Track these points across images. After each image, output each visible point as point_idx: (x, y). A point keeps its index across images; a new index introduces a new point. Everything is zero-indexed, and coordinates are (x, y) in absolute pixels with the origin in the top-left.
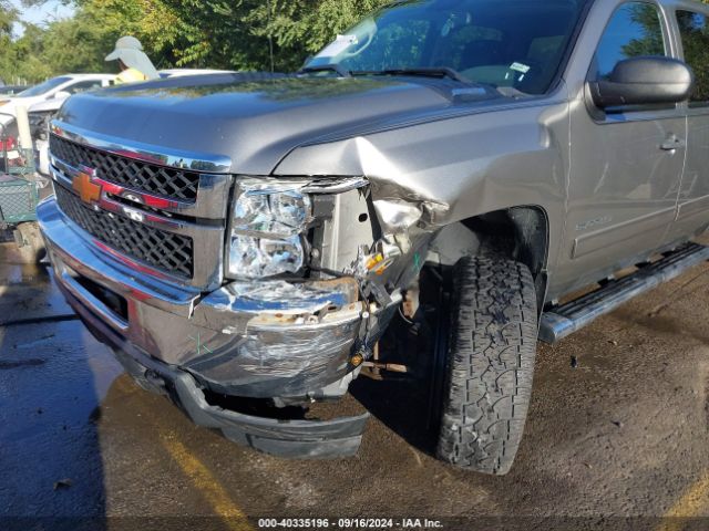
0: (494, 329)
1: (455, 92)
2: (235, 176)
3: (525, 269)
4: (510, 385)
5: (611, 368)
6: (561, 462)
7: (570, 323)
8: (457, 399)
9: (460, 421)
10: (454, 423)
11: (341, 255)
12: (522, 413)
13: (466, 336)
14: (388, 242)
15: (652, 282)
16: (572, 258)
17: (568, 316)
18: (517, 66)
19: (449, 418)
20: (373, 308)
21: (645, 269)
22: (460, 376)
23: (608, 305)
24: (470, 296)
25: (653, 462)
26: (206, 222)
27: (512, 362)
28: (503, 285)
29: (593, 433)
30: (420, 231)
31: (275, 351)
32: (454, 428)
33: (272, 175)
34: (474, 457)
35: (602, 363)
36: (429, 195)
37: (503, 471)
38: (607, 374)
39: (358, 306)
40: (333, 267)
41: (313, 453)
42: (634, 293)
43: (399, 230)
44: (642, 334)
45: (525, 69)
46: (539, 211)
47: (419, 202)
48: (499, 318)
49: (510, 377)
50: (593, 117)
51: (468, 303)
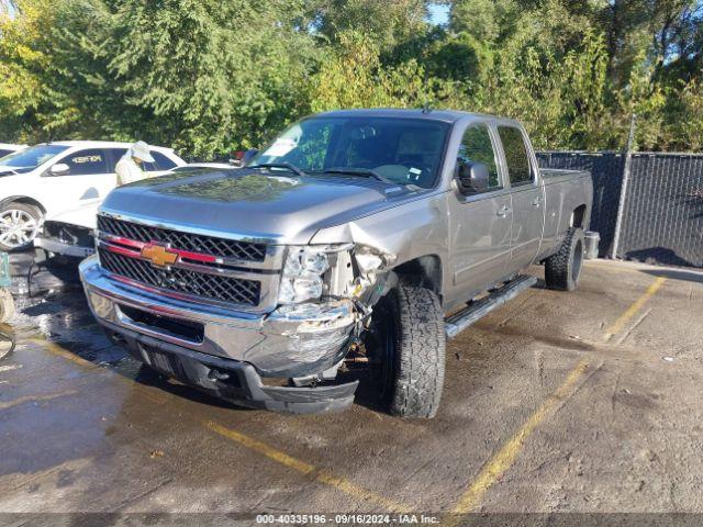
0: (422, 326)
1: (387, 191)
2: (287, 245)
3: (433, 294)
4: (434, 357)
5: (482, 358)
6: (463, 409)
7: (455, 327)
8: (405, 369)
9: (407, 382)
10: (404, 384)
11: (339, 287)
12: (442, 373)
13: (407, 331)
14: (363, 278)
15: (500, 300)
16: (454, 284)
17: (454, 323)
18: (413, 170)
19: (401, 382)
20: (360, 315)
21: (494, 293)
22: (406, 355)
23: (476, 316)
24: (405, 308)
25: (514, 404)
26: (269, 272)
27: (434, 344)
28: (422, 301)
29: (478, 393)
30: (380, 271)
31: (309, 345)
32: (404, 387)
33: (309, 244)
34: (416, 407)
35: (476, 356)
36: (386, 251)
37: (432, 416)
38: (480, 362)
39: (352, 315)
40: (336, 293)
41: (327, 409)
42: (490, 308)
43: (371, 271)
44: (498, 337)
45: (418, 172)
46: (436, 257)
47: (381, 255)
48: (424, 320)
49: (433, 352)
50: (460, 199)
51: (405, 313)
